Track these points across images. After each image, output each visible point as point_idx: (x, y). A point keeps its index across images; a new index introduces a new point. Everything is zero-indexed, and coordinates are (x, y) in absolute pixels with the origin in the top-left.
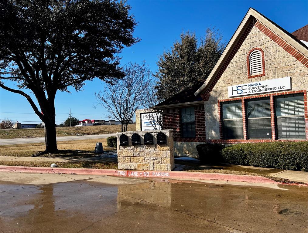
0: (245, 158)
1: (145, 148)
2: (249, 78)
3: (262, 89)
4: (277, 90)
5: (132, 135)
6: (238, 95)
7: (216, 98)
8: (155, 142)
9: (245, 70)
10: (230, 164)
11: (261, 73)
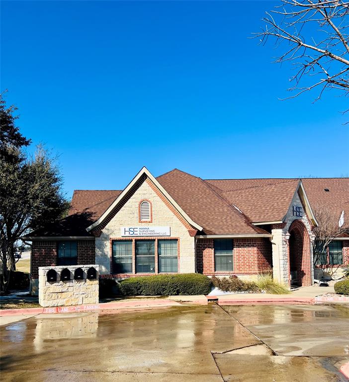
0: (139, 289)
1: (75, 284)
2: (139, 222)
3: (150, 232)
4: (161, 235)
5: (61, 270)
6: (130, 235)
7: (108, 236)
8: (85, 276)
9: (137, 215)
10: (125, 295)
11: (150, 220)
